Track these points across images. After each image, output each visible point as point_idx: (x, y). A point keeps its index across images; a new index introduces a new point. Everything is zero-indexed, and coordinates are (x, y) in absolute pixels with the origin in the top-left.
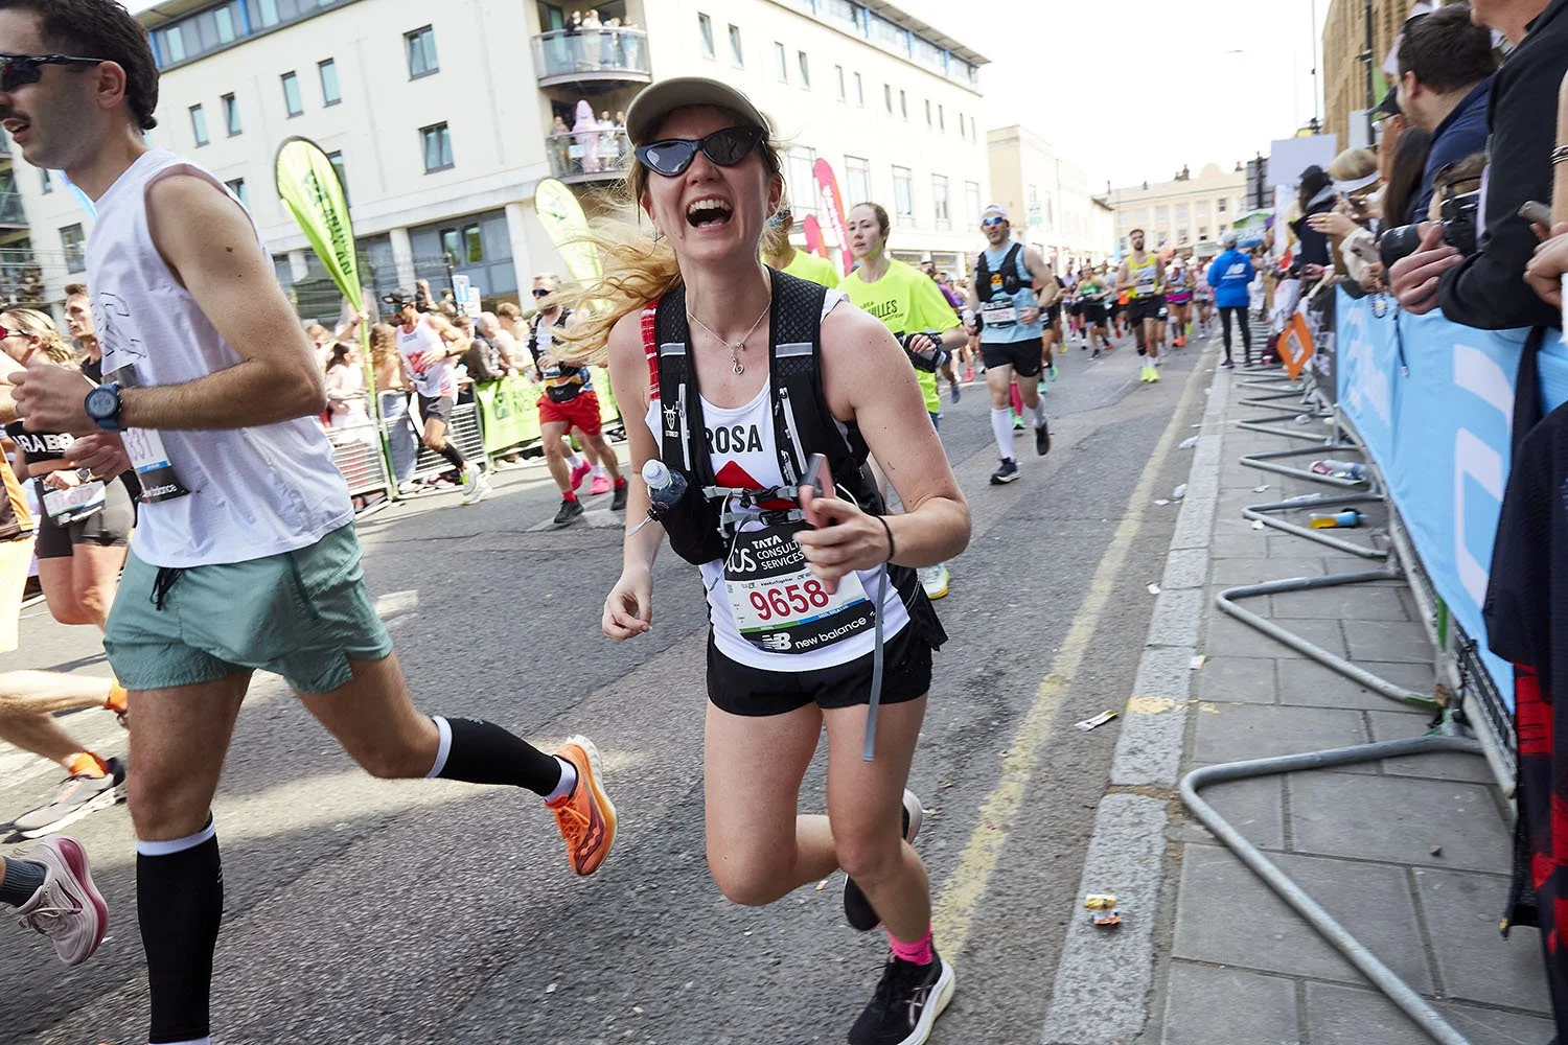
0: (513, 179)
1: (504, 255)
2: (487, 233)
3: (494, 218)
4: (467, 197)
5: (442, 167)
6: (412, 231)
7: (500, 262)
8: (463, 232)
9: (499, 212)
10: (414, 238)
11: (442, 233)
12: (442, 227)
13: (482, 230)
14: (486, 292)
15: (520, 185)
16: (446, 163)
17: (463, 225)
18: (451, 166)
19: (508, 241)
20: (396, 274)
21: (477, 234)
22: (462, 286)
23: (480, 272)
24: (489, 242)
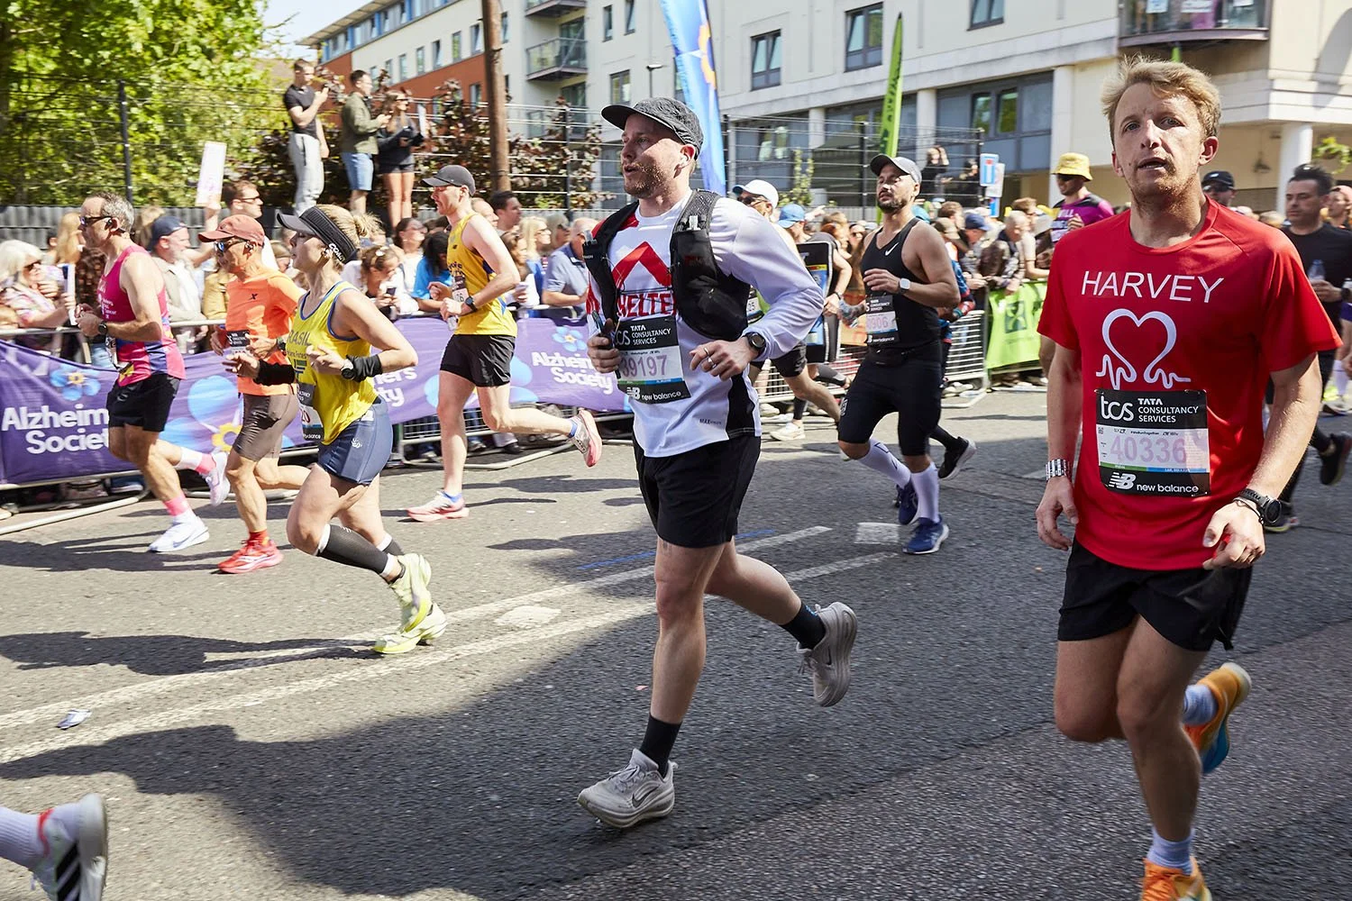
0: (1070, 37)
1: (1042, 125)
2: (1027, 102)
3: (1037, 82)
4: (1011, 57)
5: (990, 22)
6: (942, 93)
7: (1035, 134)
8: (999, 96)
9: (1046, 76)
10: (942, 101)
11: (975, 97)
12: (973, 90)
13: (1021, 95)
14: (1012, 167)
15: (1077, 45)
16: (994, 17)
17: (1000, 89)
18: (1000, 21)
19: (1050, 110)
20: (915, 141)
21: (1014, 100)
22: (989, 166)
23: (1009, 145)
24: (1027, 109)
